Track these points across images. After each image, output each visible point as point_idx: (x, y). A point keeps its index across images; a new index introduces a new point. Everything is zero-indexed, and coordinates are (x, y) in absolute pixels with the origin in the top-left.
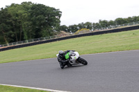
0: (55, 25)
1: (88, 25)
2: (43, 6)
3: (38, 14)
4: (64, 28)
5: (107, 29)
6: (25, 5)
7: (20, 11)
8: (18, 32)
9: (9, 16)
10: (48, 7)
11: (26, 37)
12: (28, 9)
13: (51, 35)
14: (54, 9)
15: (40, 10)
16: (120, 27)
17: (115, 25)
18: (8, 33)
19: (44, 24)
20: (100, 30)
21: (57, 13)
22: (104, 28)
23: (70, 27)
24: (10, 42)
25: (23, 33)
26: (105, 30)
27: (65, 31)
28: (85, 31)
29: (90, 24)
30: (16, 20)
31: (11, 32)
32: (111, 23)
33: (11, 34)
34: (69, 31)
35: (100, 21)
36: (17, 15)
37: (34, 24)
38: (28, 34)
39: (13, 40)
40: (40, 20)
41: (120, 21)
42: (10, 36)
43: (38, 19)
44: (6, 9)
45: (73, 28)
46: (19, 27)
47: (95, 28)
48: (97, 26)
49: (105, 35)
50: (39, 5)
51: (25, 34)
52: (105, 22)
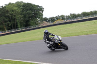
0: (39, 18)
1: (63, 17)
2: (31, 4)
3: (27, 10)
4: (45, 19)
5: (76, 20)
6: (18, 4)
7: (15, 8)
8: (14, 23)
9: (7, 11)
10: (34, 5)
11: (19, 26)
12: (20, 6)
13: (37, 24)
14: (39, 6)
15: (29, 7)
16: (85, 18)
17: (81, 17)
18: (6, 24)
19: (32, 17)
20: (71, 21)
21: (41, 9)
22: (73, 19)
23: (50, 18)
24: (8, 30)
25: (17, 23)
26: (74, 20)
27: (47, 21)
28: (60, 21)
29: (64, 16)
30: (12, 15)
31: (9, 22)
32: (79, 15)
33: (9, 24)
34: (49, 21)
35: (71, 14)
36: (13, 11)
37: (25, 17)
38: (21, 24)
39: (10, 28)
40: (29, 14)
41: (85, 14)
42: (8, 26)
43: (27, 14)
44: (5, 7)
45: (52, 19)
46: (14, 19)
47: (67, 19)
48: (68, 18)
49: (74, 24)
50: (28, 4)
51: (19, 24)
52: (74, 15)
